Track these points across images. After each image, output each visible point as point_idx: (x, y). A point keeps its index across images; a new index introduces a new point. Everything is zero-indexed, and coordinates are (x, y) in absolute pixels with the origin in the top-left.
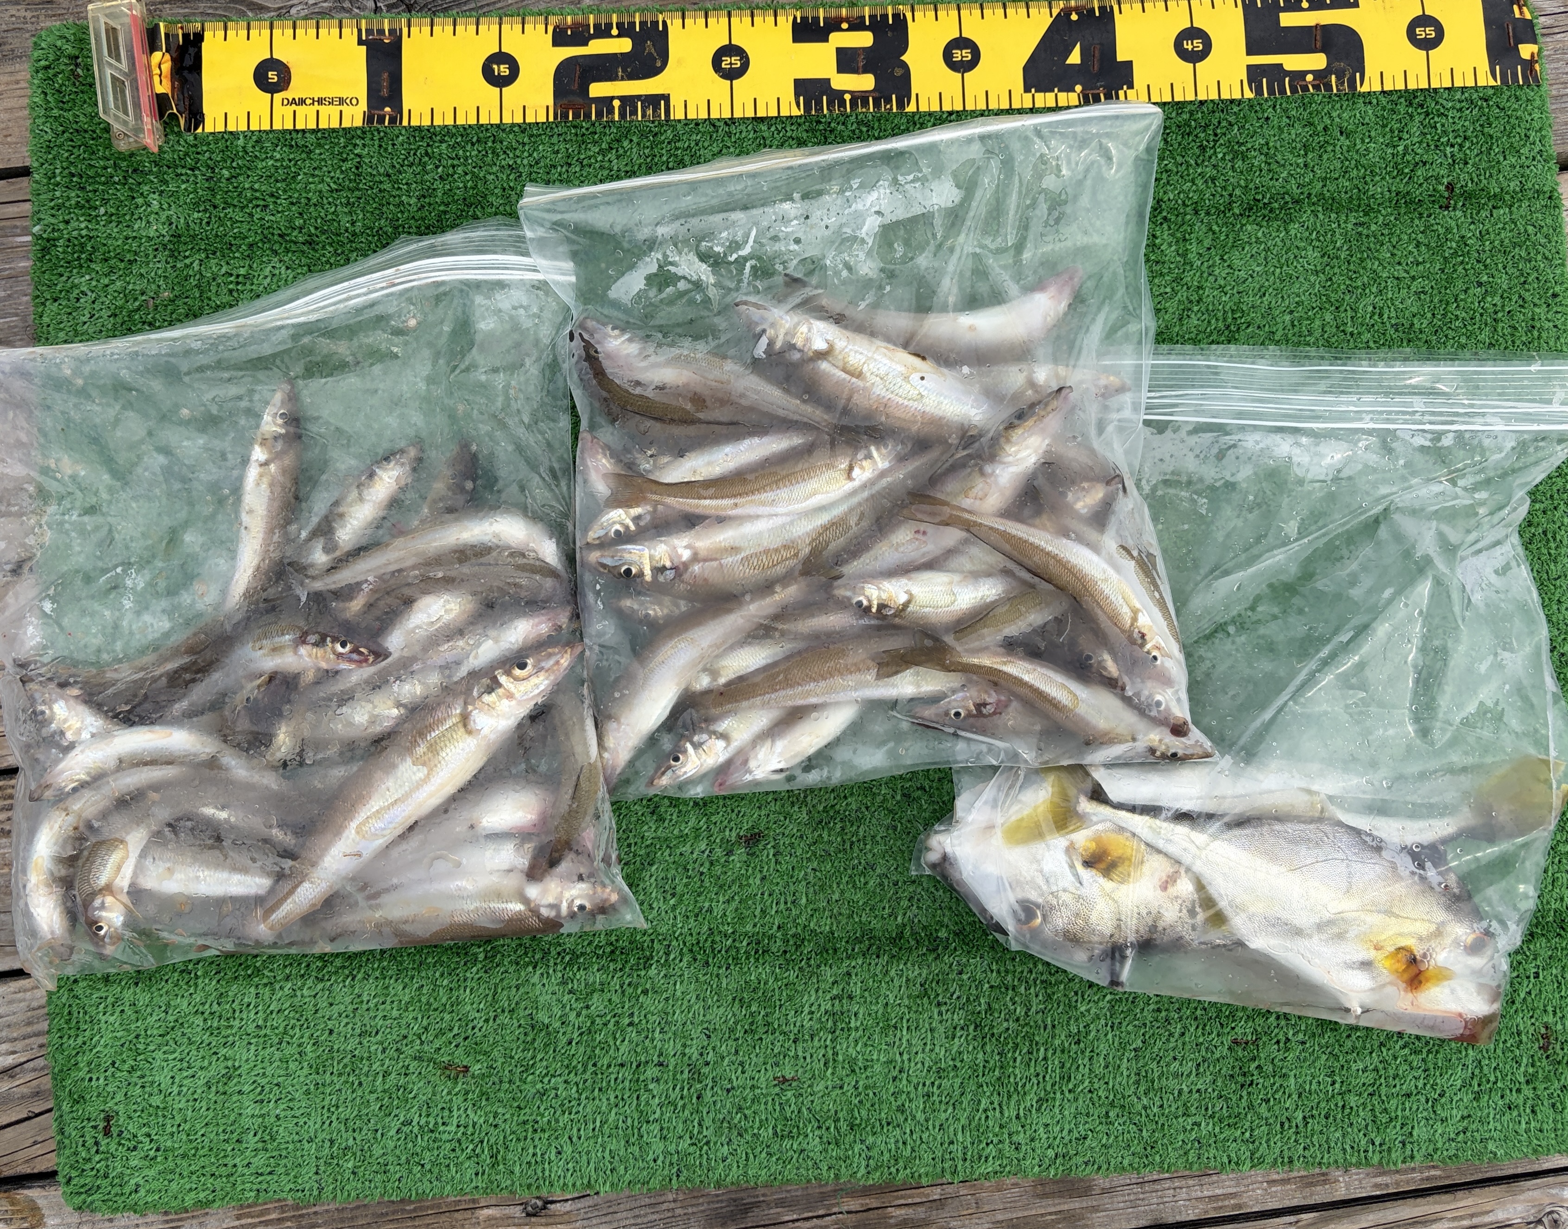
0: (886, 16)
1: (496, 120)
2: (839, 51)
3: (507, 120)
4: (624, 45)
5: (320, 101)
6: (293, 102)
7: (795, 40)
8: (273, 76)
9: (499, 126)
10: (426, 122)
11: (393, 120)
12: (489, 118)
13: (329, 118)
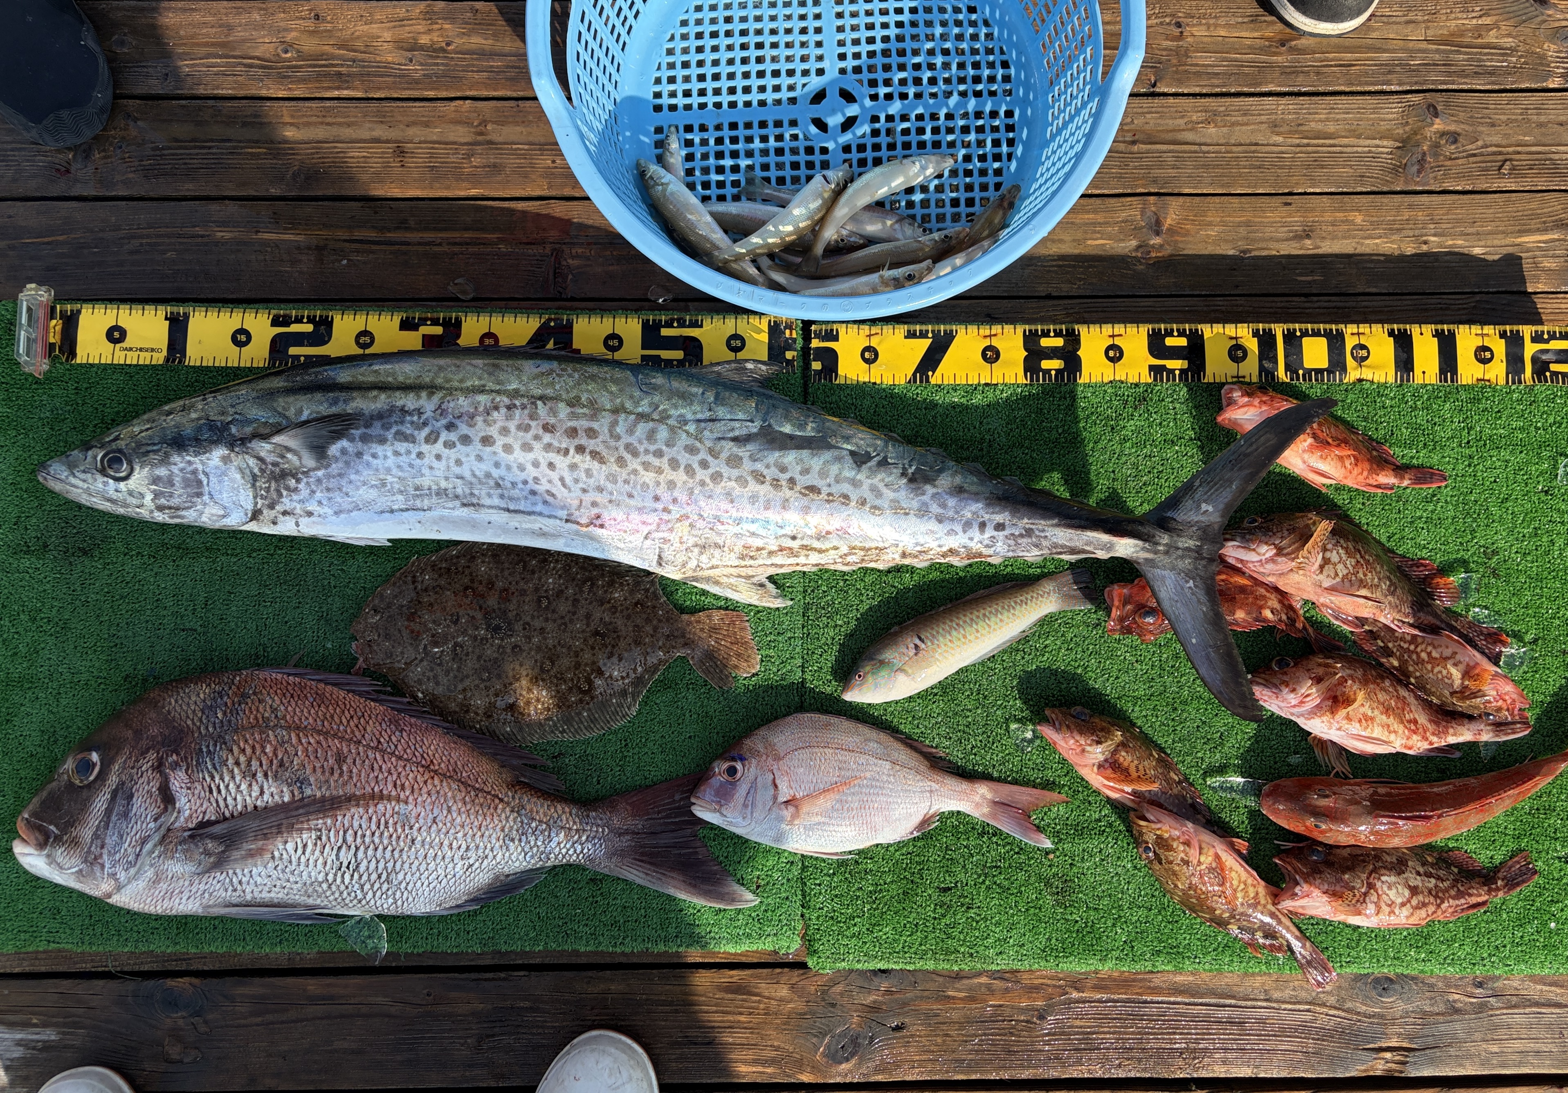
0: (451, 319)
1: (236, 365)
2: (424, 336)
3: (242, 365)
4: (309, 328)
5: (141, 350)
6: (126, 349)
7: (401, 329)
8: (116, 335)
9: (238, 368)
10: (198, 364)
11: (180, 362)
12: (233, 363)
13: (145, 359)
